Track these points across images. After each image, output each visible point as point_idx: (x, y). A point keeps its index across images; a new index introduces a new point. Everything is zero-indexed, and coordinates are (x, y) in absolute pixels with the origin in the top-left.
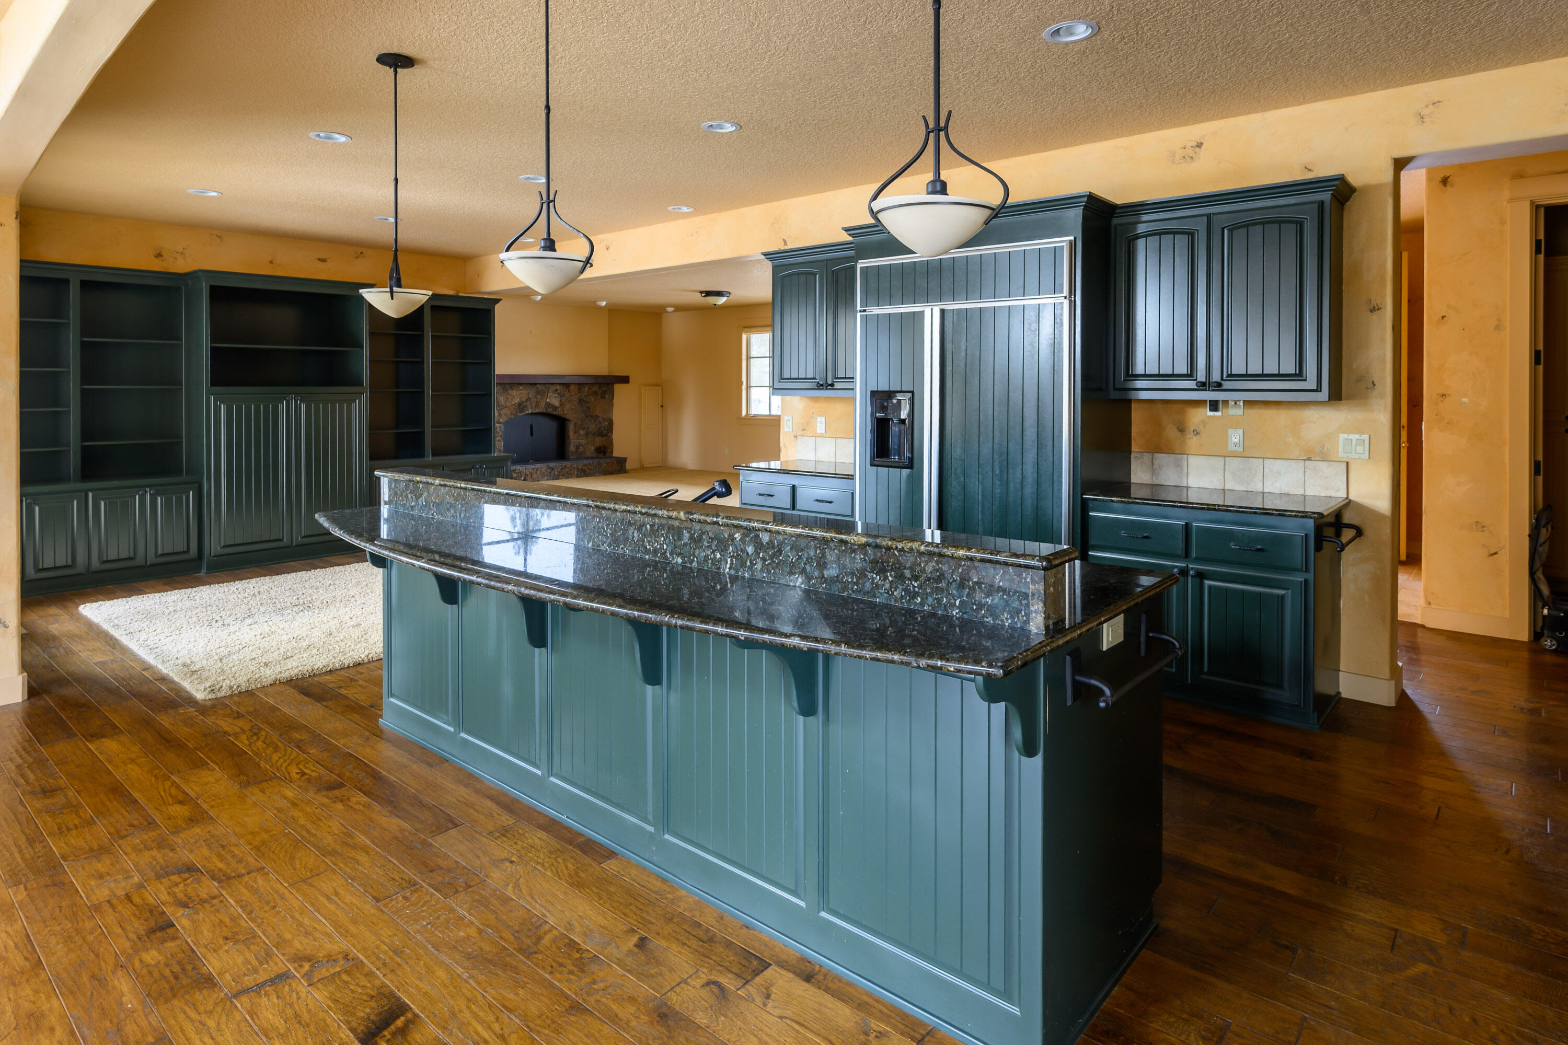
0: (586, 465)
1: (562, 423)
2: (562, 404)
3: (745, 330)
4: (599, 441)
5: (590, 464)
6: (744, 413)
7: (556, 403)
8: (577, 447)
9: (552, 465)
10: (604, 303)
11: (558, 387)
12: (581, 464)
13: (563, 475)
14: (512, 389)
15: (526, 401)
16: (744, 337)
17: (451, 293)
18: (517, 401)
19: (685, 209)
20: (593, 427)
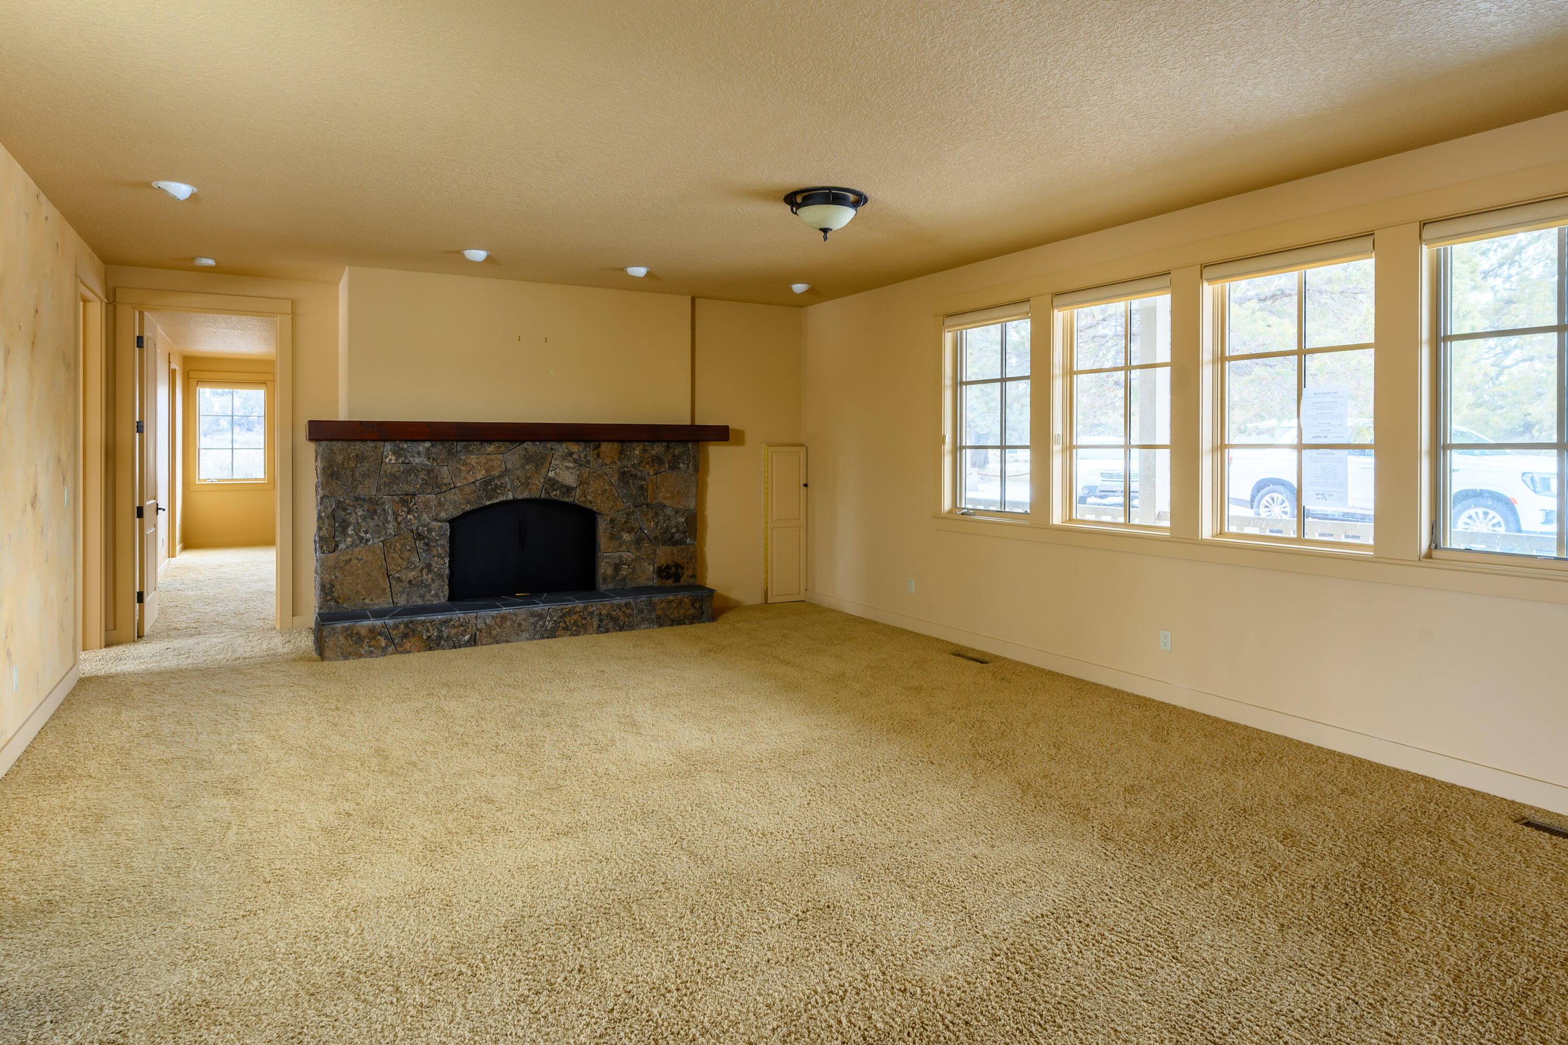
0: (619, 607)
2: (582, 482)
3: (948, 321)
4: (664, 555)
5: (627, 605)
6: (947, 505)
7: (569, 478)
8: (617, 568)
10: (640, 270)
11: (574, 447)
13: (566, 629)
15: (501, 476)
16: (948, 337)
18: (480, 475)
20: (650, 527)
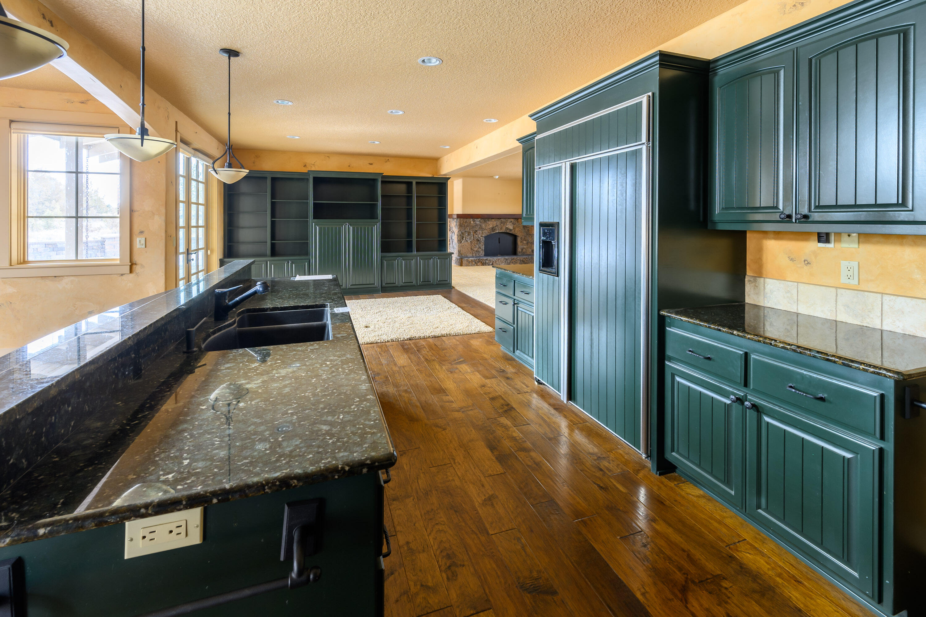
0: (525, 258)
1: (515, 237)
2: (514, 228)
5: (527, 258)
7: (511, 227)
8: (522, 250)
9: (506, 257)
10: (497, 177)
11: (512, 220)
12: (522, 258)
13: (512, 263)
14: (489, 221)
15: (496, 226)
17: (430, 176)
18: (491, 226)
19: (493, 121)
